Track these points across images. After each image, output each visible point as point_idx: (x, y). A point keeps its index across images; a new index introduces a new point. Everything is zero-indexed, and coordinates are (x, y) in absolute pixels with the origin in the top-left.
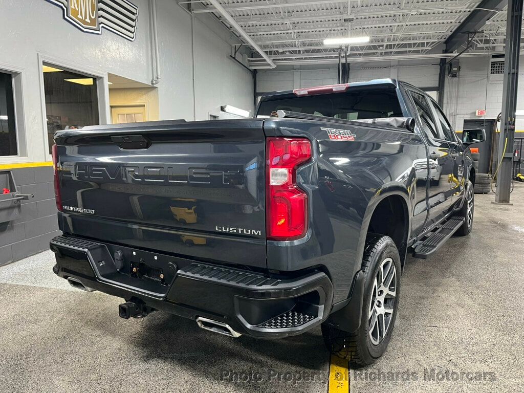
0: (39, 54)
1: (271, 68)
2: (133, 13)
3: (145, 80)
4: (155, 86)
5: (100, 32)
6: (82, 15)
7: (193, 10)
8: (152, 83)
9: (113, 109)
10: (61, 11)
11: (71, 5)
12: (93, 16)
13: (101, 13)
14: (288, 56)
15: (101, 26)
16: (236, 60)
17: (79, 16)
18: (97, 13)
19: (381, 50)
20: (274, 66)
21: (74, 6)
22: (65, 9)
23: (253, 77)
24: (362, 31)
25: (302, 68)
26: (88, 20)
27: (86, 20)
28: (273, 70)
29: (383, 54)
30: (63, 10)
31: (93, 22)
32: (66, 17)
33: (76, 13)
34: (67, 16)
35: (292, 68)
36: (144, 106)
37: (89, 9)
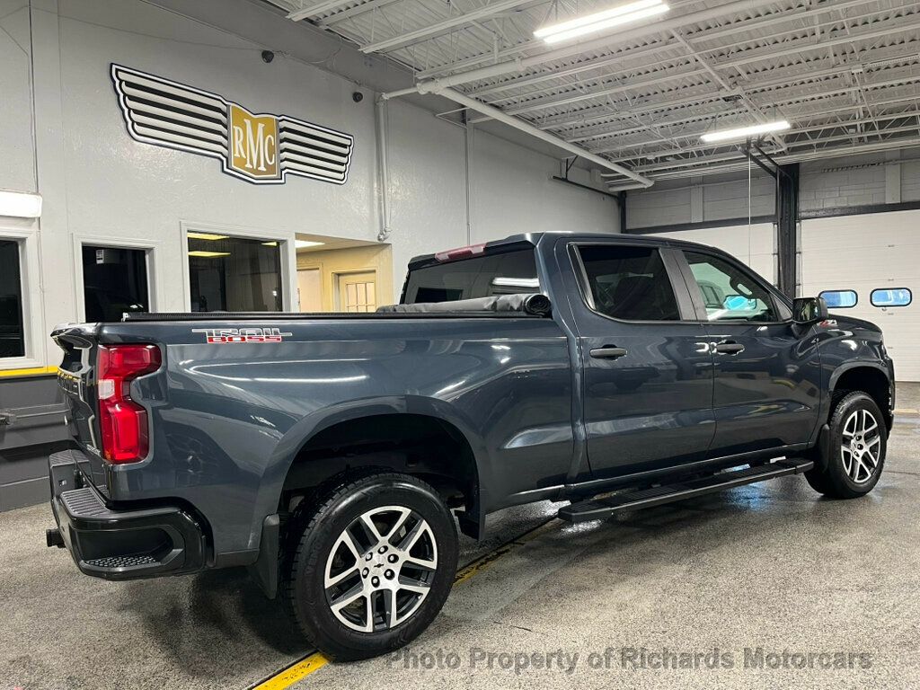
0: (183, 221)
1: (646, 187)
2: (344, 146)
3: (367, 235)
4: (385, 242)
5: (282, 181)
6: (252, 163)
7: (469, 120)
8: (379, 240)
9: (341, 278)
10: (220, 162)
11: (234, 153)
12: (271, 161)
13: (286, 155)
14: (673, 164)
15: (284, 172)
16: (571, 183)
17: (248, 165)
18: (278, 155)
19: (852, 134)
20: (650, 184)
21: (240, 153)
22: (224, 159)
23: (619, 204)
24: (773, 112)
25: (705, 181)
26: (262, 168)
27: (259, 169)
28: (649, 189)
29: (866, 140)
30: (222, 161)
31: (270, 169)
32: (226, 169)
33: (242, 162)
34: (228, 168)
35: (689, 183)
36: (374, 271)
37: (264, 152)
